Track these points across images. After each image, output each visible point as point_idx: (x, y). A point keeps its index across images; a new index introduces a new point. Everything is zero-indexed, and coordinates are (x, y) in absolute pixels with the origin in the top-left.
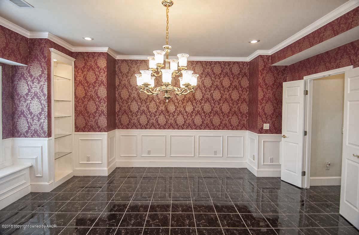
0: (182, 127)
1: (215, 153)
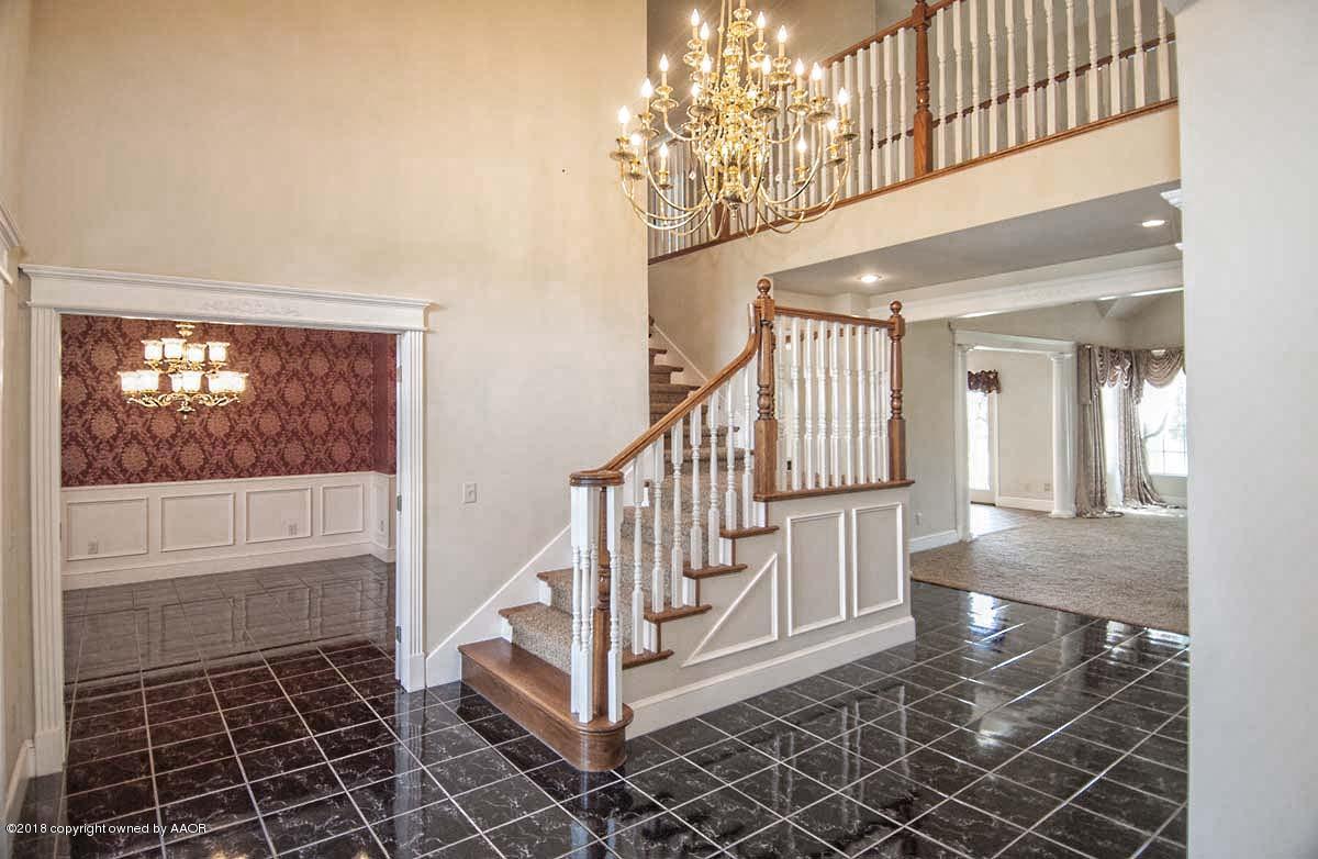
0: (199, 475)
1: (293, 529)
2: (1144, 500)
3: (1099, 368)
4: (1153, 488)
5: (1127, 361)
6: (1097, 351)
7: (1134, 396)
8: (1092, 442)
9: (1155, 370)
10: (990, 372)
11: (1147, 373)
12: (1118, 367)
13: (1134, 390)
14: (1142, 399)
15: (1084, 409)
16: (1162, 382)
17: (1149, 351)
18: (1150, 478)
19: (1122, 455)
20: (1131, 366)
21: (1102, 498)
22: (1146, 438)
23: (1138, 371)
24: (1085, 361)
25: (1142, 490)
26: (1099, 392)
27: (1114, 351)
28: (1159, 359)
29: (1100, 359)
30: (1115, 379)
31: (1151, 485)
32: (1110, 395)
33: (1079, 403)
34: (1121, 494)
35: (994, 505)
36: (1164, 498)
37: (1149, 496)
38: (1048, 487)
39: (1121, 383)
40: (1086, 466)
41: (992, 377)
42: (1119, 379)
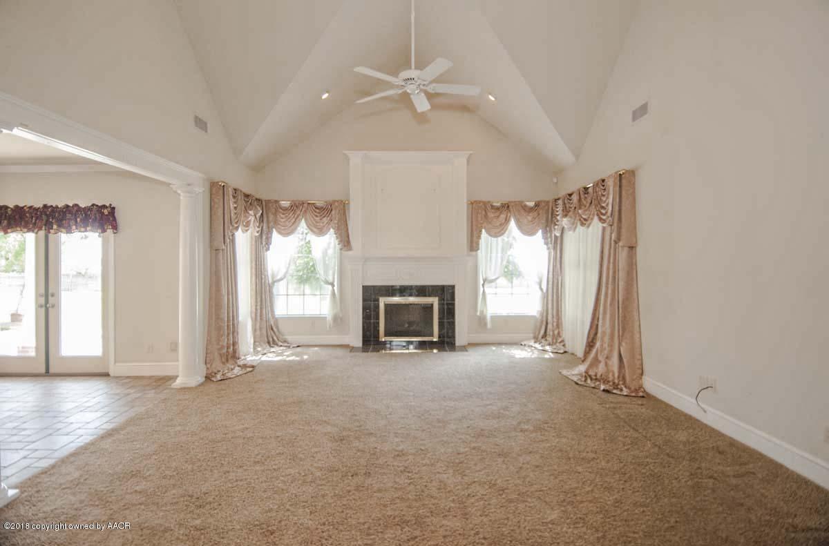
2: (271, 343)
3: (233, 212)
4: (278, 330)
5: (259, 209)
6: (231, 192)
7: (264, 243)
8: (224, 291)
9: (281, 218)
10: (104, 207)
11: (276, 222)
12: (251, 212)
13: (264, 237)
14: (271, 246)
15: (217, 255)
16: (287, 232)
17: (276, 202)
18: (276, 320)
19: (254, 303)
20: (262, 214)
21: (235, 351)
22: (274, 282)
23: (268, 217)
24: (218, 200)
25: (270, 334)
26: (233, 235)
27: (247, 196)
28: (285, 209)
29: (233, 200)
30: (247, 225)
31: (277, 327)
32: (243, 240)
33: (211, 247)
34: (252, 341)
35: (107, 375)
36: (289, 338)
37: (275, 338)
38: (174, 347)
39: (253, 231)
40: (218, 318)
41: (106, 212)
42: (251, 225)
